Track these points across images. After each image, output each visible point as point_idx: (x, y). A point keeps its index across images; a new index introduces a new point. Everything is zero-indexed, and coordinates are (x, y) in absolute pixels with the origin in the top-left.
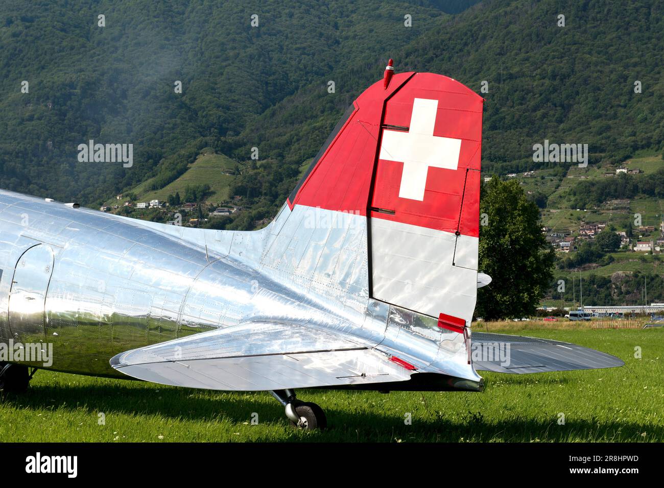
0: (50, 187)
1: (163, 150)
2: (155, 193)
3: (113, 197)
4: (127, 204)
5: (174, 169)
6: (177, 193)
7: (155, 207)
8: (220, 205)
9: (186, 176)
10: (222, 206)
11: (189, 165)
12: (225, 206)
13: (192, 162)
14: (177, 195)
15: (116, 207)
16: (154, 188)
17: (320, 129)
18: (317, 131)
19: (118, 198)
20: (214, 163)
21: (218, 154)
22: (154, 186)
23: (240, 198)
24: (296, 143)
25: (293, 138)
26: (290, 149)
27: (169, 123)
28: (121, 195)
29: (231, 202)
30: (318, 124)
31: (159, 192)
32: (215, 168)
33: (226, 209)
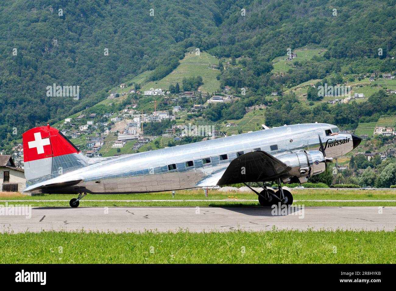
0: (59, 76)
1: (145, 48)
2: (156, 83)
3: (116, 86)
4: (133, 92)
5: (169, 64)
6: (178, 84)
7: (160, 94)
8: (214, 94)
9: (179, 69)
10: (216, 95)
11: (180, 61)
12: (219, 95)
13: (181, 59)
14: (178, 85)
15: (124, 94)
16: (154, 79)
17: (285, 34)
18: (282, 35)
19: (121, 86)
20: (201, 59)
21: (203, 52)
22: (154, 78)
23: (230, 88)
24: (265, 44)
25: (261, 40)
26: (259, 49)
27: (146, 26)
28: (124, 84)
29: (223, 91)
30: (281, 29)
31: (160, 82)
32: (202, 63)
33: (221, 97)
